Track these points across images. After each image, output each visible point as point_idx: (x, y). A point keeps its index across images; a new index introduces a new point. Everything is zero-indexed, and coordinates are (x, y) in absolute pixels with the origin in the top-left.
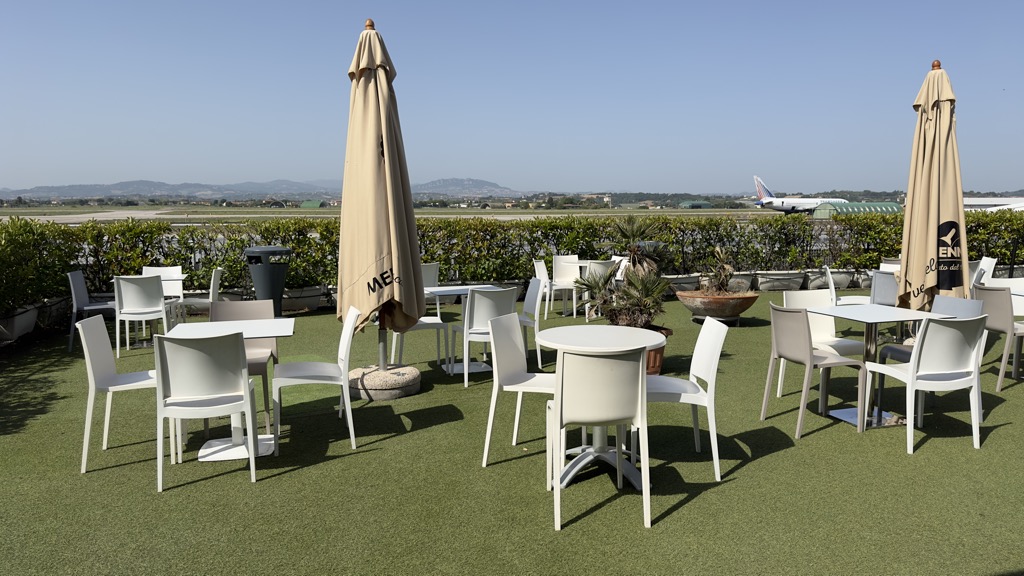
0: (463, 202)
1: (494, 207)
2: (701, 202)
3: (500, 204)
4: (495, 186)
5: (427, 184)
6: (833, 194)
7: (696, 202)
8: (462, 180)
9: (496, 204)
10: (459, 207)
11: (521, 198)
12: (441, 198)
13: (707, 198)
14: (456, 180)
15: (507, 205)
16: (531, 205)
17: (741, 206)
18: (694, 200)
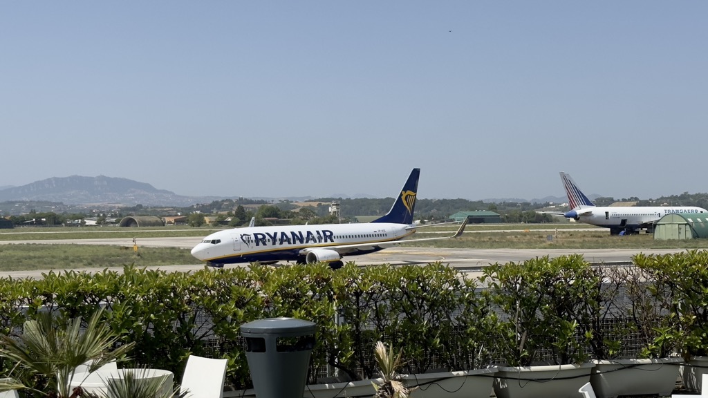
0: (91, 216)
1: (144, 224)
2: (484, 213)
3: (154, 219)
4: (148, 187)
5: (28, 186)
6: (685, 200)
7: (476, 213)
8: (90, 180)
9: (148, 219)
10: (83, 224)
11: (191, 209)
12: (53, 209)
13: (492, 207)
14: (81, 178)
15: (167, 219)
16: (207, 219)
17: (546, 219)
18: (473, 210)
